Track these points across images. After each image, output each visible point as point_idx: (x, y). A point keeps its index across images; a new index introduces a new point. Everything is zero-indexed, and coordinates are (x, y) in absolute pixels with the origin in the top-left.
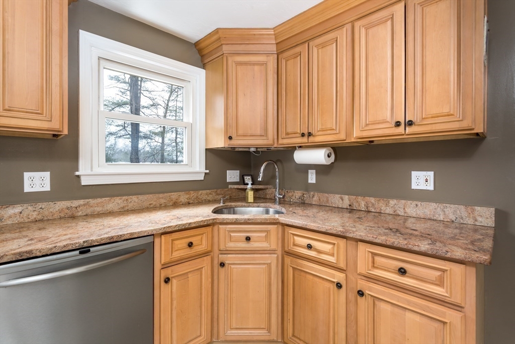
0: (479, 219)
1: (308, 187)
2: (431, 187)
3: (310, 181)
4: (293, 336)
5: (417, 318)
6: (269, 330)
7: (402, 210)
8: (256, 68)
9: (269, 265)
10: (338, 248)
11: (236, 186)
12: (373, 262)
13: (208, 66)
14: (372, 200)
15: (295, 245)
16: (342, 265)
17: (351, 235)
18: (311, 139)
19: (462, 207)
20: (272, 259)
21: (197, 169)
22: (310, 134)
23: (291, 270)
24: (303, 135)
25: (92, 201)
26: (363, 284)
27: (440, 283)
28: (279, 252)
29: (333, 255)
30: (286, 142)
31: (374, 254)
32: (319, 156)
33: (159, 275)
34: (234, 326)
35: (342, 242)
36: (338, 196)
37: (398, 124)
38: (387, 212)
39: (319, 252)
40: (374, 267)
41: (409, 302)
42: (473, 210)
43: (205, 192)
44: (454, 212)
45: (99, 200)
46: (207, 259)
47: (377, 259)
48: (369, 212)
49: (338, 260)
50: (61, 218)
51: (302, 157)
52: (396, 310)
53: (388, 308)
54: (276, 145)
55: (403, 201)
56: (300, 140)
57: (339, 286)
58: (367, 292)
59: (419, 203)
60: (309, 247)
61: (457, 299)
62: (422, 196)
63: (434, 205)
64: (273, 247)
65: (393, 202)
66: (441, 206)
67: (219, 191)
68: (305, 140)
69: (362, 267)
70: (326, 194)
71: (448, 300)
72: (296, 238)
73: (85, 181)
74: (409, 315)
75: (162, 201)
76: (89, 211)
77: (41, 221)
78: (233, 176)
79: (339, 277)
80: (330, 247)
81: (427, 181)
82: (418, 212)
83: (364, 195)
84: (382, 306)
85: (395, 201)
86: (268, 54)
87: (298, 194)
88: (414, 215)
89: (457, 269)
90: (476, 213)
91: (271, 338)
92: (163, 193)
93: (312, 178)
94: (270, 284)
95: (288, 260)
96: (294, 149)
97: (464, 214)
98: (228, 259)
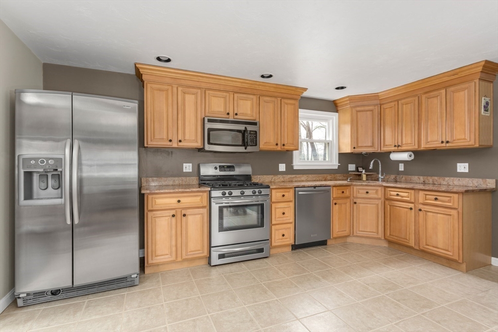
0: (489, 185)
1: (399, 173)
2: (467, 171)
3: (400, 170)
4: (390, 235)
5: (442, 216)
6: (378, 233)
7: (451, 182)
8: (368, 113)
9: (378, 205)
10: (411, 194)
11: (354, 173)
12: (426, 198)
13: (339, 111)
14: (436, 178)
15: (390, 195)
16: (413, 200)
17: (416, 188)
18: (400, 148)
19: (481, 180)
20: (379, 202)
21: (335, 164)
22: (399, 146)
23: (388, 206)
24: (395, 146)
25: (297, 176)
26: (421, 207)
27: (449, 201)
28: (383, 199)
29: (408, 197)
30: (385, 149)
31: (426, 195)
32: (405, 156)
33: (332, 202)
34: (361, 230)
35: (413, 192)
36: (416, 177)
37: (442, 142)
38: (444, 184)
39: (402, 197)
40: (426, 200)
41: (439, 210)
42: (486, 181)
43: (338, 175)
44: (477, 182)
45: (299, 175)
46: (348, 200)
47: (427, 196)
48: (434, 184)
49: (411, 199)
50: (289, 181)
51: (394, 157)
52: (434, 214)
53: (431, 214)
54: (379, 151)
55: (452, 178)
56: (393, 148)
57: (411, 209)
58: (423, 209)
59: (460, 179)
60: (398, 195)
61: (456, 206)
62: (462, 175)
63: (467, 179)
64: (380, 196)
65: (447, 179)
66: (471, 179)
67: (345, 175)
68: (396, 148)
69: (421, 201)
70: (410, 176)
71: (452, 207)
72: (391, 192)
73: (295, 168)
74: (439, 215)
75: (321, 178)
76: (296, 179)
77: (284, 182)
78: (352, 167)
79: (411, 205)
80: (407, 194)
81: (465, 168)
82: (460, 183)
83: (432, 176)
84: (429, 214)
85: (448, 178)
86: (375, 105)
87: (393, 177)
88: (458, 184)
89: (456, 196)
90: (487, 182)
91: (379, 236)
92: (321, 174)
93: (401, 167)
94: (378, 213)
95: (387, 202)
96: (390, 152)
97: (482, 183)
98: (358, 201)
